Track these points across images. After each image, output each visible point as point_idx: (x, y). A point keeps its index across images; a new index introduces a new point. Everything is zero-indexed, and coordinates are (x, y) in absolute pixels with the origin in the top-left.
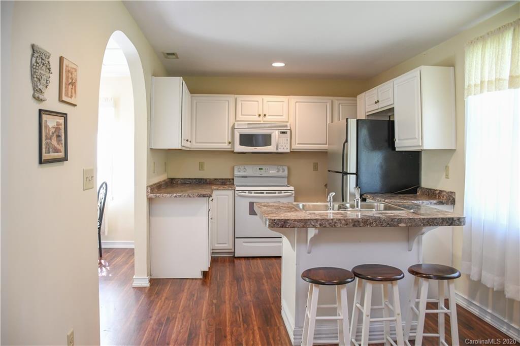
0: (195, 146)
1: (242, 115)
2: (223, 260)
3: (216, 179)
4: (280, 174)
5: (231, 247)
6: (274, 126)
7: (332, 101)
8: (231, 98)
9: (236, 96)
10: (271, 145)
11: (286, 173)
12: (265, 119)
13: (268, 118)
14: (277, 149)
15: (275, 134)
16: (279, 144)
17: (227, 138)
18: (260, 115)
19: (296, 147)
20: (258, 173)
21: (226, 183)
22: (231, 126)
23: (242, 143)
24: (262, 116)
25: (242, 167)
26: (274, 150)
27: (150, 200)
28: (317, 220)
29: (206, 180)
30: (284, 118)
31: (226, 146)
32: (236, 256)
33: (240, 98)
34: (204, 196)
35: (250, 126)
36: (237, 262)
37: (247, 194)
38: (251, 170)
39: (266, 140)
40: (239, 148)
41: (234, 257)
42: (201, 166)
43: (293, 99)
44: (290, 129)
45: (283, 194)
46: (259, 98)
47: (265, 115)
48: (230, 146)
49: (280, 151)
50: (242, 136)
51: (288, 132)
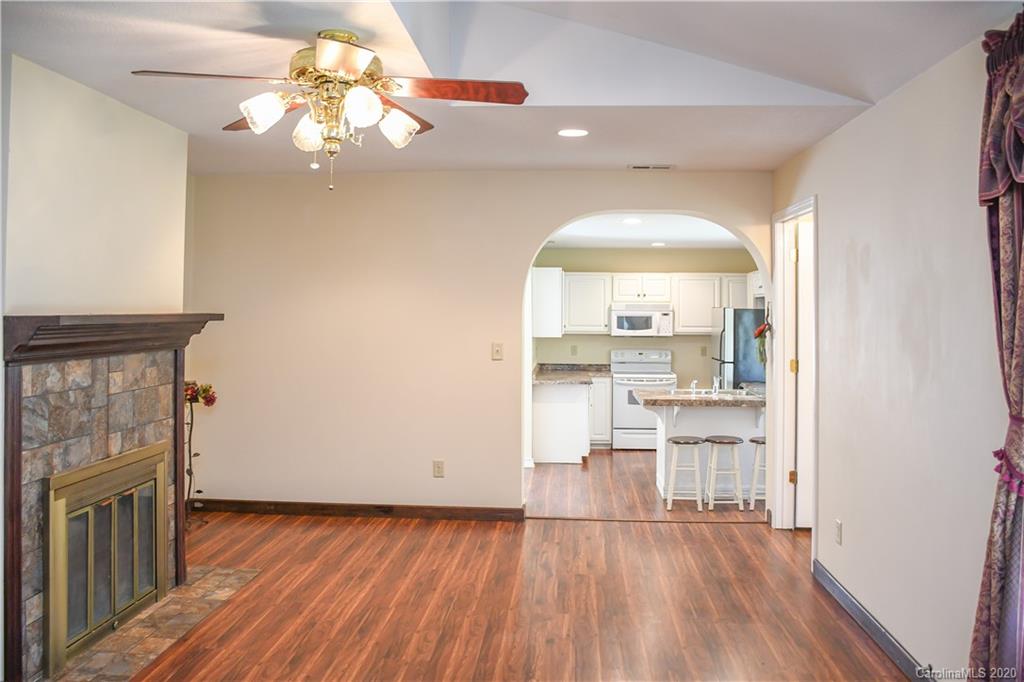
0: (571, 329)
1: (619, 295)
2: (601, 452)
3: (590, 365)
4: (663, 359)
5: (608, 437)
6: (656, 308)
7: (721, 279)
8: (607, 276)
9: (614, 274)
10: (651, 328)
11: (669, 357)
12: (645, 299)
13: (648, 298)
14: (658, 332)
15: (656, 318)
16: (661, 327)
17: (603, 320)
18: (639, 296)
19: (680, 330)
20: (638, 358)
21: (603, 369)
22: (607, 307)
23: (620, 326)
24: (642, 296)
25: (619, 352)
26: (656, 334)
27: (533, 385)
28: (678, 401)
29: (579, 365)
30: (666, 298)
31: (603, 330)
32: (614, 447)
33: (618, 276)
34: (585, 383)
35: (628, 307)
36: (614, 453)
37: (626, 382)
38: (630, 355)
39: (646, 323)
40: (616, 332)
41: (612, 449)
42: (574, 350)
43: (676, 277)
44: (673, 311)
45: (664, 382)
46: (638, 276)
47: (645, 295)
48: (606, 329)
49: (661, 335)
50: (620, 319)
51: (671, 313)
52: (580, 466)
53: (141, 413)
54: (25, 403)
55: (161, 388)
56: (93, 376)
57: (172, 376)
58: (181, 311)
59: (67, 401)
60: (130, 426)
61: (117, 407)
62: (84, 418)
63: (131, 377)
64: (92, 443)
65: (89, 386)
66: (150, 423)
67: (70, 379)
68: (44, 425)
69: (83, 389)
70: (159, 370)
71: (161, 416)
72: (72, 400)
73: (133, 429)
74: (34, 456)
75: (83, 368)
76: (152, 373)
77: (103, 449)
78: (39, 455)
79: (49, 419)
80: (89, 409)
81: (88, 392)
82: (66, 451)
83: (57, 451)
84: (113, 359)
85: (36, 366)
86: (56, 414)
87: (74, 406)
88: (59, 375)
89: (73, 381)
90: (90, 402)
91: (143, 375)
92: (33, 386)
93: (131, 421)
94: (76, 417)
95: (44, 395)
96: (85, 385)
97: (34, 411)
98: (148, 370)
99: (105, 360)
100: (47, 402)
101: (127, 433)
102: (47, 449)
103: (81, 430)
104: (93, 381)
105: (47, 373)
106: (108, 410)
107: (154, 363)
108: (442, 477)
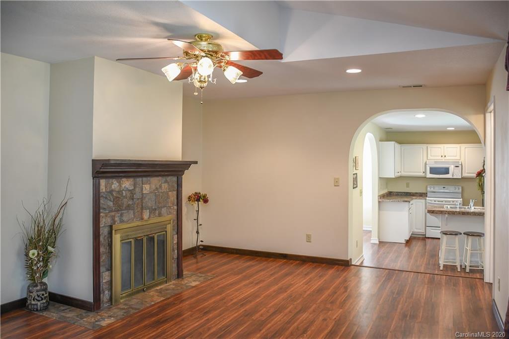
0: (404, 174)
1: (431, 156)
2: (419, 239)
3: (416, 193)
4: (457, 190)
5: (424, 231)
6: (453, 163)
8: (424, 146)
9: (428, 145)
10: (449, 173)
11: (461, 190)
12: (445, 158)
13: (447, 158)
14: (453, 176)
15: (452, 168)
16: (455, 173)
17: (422, 170)
18: (442, 156)
19: (465, 175)
20: (443, 190)
21: (423, 195)
22: (424, 163)
23: (431, 173)
25: (432, 186)
26: (451, 177)
27: (379, 202)
29: (410, 193)
30: (458, 158)
31: (422, 174)
32: (427, 236)
33: (430, 146)
34: (406, 201)
35: (436, 162)
36: (427, 240)
37: (433, 202)
38: (437, 189)
39: (446, 171)
40: (429, 175)
41: (426, 237)
42: (408, 186)
43: (463, 146)
44: (461, 165)
45: (455, 203)
46: (442, 146)
47: (445, 156)
48: (424, 174)
49: (454, 177)
50: (431, 168)
51: (460, 166)
52: (404, 245)
53: (159, 203)
54: (102, 194)
55: (170, 193)
56: (135, 185)
57: (176, 188)
58: (181, 160)
59: (122, 196)
60: (153, 208)
61: (147, 199)
62: (130, 203)
63: (154, 187)
64: (134, 213)
65: (132, 190)
66: (164, 207)
67: (123, 186)
68: (111, 204)
69: (130, 190)
70: (169, 185)
71: (170, 205)
72: (124, 194)
73: (155, 209)
74: (106, 216)
75: (129, 182)
76: (165, 186)
77: (140, 216)
78: (109, 216)
79: (113, 202)
80: (133, 199)
81: (132, 192)
82: (122, 215)
83: (117, 215)
84: (144, 179)
85: (107, 180)
86: (116, 200)
87: (125, 197)
88: (118, 184)
89: (125, 187)
90: (133, 196)
91: (160, 186)
92: (106, 187)
93: (154, 205)
94: (126, 202)
95: (111, 192)
96: (131, 189)
97: (106, 198)
98: (163, 185)
99: (141, 179)
100: (112, 195)
101: (152, 211)
102: (113, 214)
103: (128, 207)
104: (134, 188)
105: (113, 183)
106: (142, 200)
107: (166, 182)
108: (310, 242)
